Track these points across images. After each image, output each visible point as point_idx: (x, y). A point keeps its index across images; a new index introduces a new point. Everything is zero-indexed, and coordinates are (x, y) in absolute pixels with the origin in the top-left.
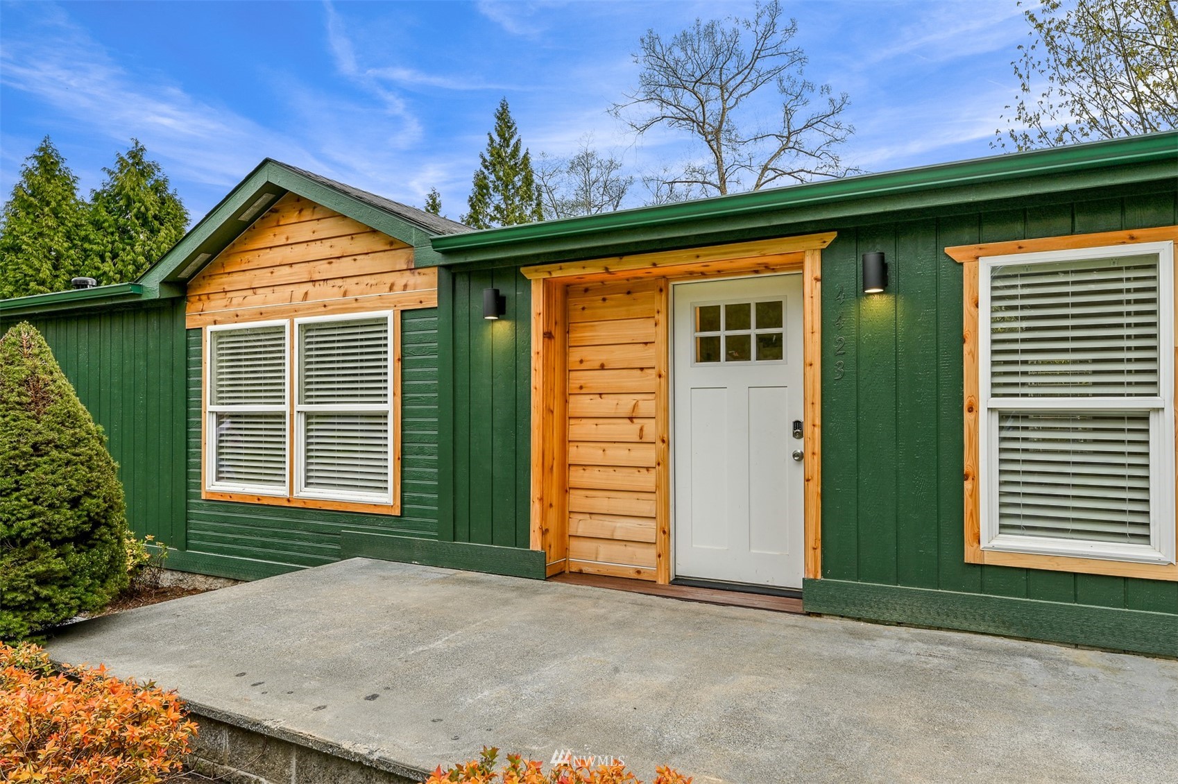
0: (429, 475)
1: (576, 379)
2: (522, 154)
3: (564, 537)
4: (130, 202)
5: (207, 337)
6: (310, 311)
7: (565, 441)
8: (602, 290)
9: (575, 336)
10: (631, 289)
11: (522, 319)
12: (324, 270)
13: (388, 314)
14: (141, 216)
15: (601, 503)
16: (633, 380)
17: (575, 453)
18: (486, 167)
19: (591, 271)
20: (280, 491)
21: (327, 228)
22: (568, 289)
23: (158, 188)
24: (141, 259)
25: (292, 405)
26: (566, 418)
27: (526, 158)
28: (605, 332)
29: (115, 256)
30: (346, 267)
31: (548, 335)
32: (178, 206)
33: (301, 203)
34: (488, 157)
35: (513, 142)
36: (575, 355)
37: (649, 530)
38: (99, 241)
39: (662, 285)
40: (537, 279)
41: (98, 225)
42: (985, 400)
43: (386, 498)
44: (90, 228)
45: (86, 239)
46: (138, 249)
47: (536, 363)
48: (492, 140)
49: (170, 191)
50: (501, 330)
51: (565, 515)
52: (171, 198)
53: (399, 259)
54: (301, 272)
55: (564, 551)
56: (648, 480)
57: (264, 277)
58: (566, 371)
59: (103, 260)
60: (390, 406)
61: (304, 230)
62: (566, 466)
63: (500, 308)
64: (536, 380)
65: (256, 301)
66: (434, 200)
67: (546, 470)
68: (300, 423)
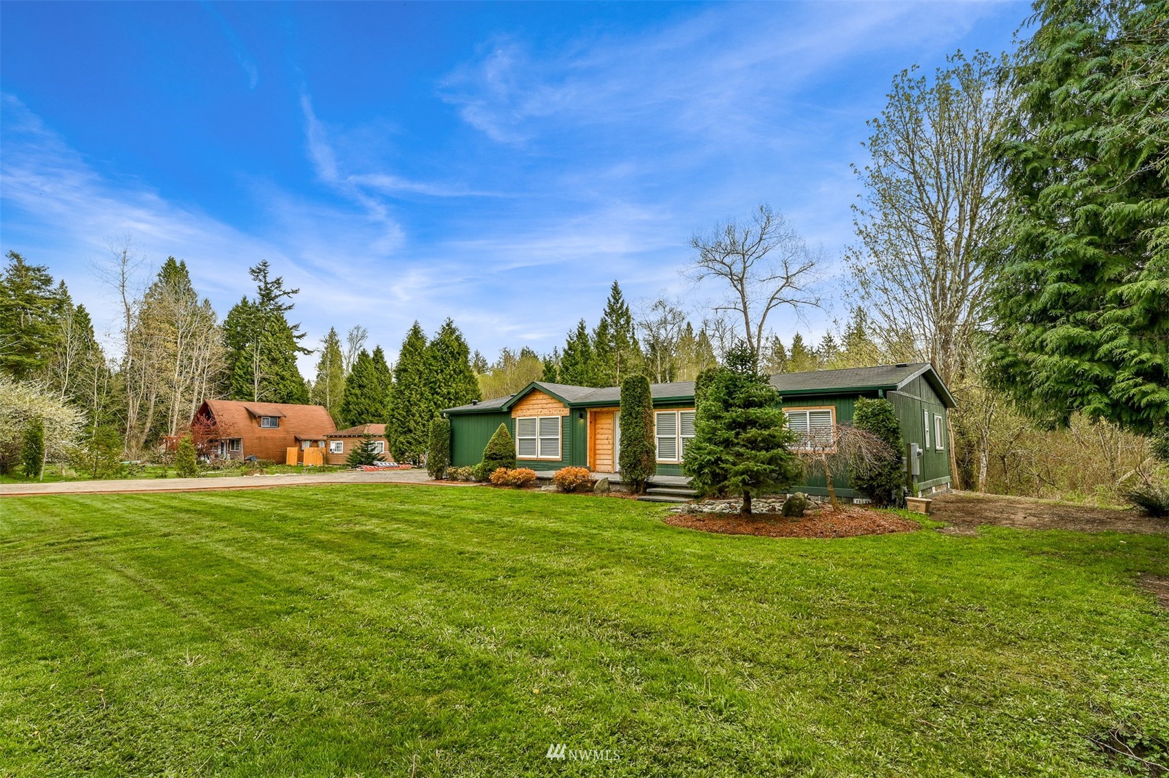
0: (567, 452)
1: (597, 431)
2: (625, 308)
3: (595, 465)
4: (448, 347)
5: (517, 421)
6: (542, 415)
7: (595, 444)
8: (602, 413)
9: (598, 422)
10: (607, 413)
11: (586, 419)
12: (545, 406)
13: (559, 417)
14: (452, 353)
15: (602, 457)
16: (607, 431)
17: (597, 447)
18: (607, 315)
19: (598, 410)
20: (535, 457)
21: (545, 397)
22: (595, 412)
23: (458, 338)
24: (452, 372)
25: (538, 437)
26: (595, 439)
27: (627, 309)
28: (603, 421)
29: (442, 371)
30: (550, 405)
31: (591, 422)
32: (466, 347)
33: (540, 391)
34: (608, 310)
35: (620, 301)
36: (597, 426)
37: (610, 462)
38: (436, 366)
39: (613, 412)
40: (588, 411)
41: (434, 358)
42: (656, 436)
43: (558, 457)
44: (431, 359)
45: (431, 364)
46: (451, 368)
47: (588, 428)
48: (610, 301)
49: (463, 340)
50: (582, 420)
51: (595, 460)
52: (463, 343)
53: (562, 405)
54: (540, 406)
55: (595, 467)
56: (610, 452)
57: (531, 407)
58: (595, 429)
59: (438, 374)
60: (559, 437)
61: (541, 396)
62: (595, 450)
63: (581, 417)
64: (588, 431)
65: (529, 412)
66: (582, 325)
67: (591, 450)
68: (539, 440)
